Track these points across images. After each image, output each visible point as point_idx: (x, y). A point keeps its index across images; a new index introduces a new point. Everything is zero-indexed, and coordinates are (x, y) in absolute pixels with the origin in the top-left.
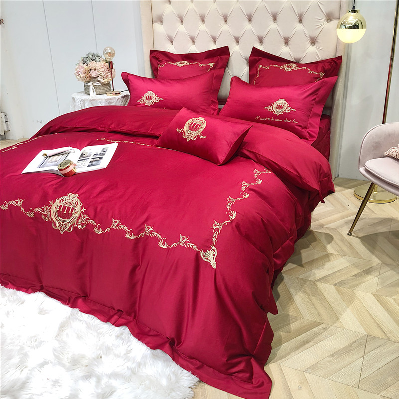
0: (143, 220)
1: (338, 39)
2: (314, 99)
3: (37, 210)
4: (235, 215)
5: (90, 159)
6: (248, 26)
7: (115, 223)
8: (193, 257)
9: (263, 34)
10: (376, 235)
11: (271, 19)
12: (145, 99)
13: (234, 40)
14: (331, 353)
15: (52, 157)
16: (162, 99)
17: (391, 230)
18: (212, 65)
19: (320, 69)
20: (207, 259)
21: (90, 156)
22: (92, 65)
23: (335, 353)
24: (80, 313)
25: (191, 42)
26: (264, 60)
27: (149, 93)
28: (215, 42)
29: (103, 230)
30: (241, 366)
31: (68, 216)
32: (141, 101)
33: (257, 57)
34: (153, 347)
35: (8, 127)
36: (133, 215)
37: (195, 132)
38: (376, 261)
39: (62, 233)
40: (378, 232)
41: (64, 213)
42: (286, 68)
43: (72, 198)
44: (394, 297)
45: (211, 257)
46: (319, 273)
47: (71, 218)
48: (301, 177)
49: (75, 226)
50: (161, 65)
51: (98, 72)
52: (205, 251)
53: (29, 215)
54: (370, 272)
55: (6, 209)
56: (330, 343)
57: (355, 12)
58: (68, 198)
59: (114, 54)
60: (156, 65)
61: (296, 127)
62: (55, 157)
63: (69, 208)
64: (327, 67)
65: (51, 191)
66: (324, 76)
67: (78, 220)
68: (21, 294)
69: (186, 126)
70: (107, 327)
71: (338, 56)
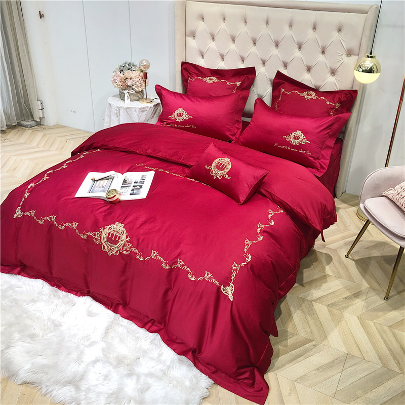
0: (177, 255)
1: (354, 77)
2: (328, 133)
3: (89, 233)
4: (250, 257)
5: (132, 188)
6: (275, 51)
7: (154, 254)
8: (215, 290)
9: (288, 60)
10: (370, 258)
11: (297, 47)
12: (176, 115)
13: (261, 62)
14: (317, 367)
15: (99, 181)
16: (191, 117)
17: (384, 255)
18: (238, 83)
19: (336, 99)
20: (226, 293)
21: (131, 183)
22: (128, 74)
23: (320, 367)
24: (121, 318)
25: (221, 58)
26: (287, 84)
27: (180, 110)
28: (243, 61)
29: (144, 258)
30: (247, 375)
31: (116, 242)
32: (172, 117)
33: (281, 80)
34: (180, 354)
35: (43, 114)
36: (168, 248)
37: (221, 172)
38: (365, 285)
39: (110, 255)
40: (372, 255)
41: (113, 240)
42: (306, 95)
43: (118, 228)
44: (375, 321)
45: (229, 291)
46: (316, 293)
47: (118, 244)
48: (307, 218)
49: (121, 251)
50: (191, 78)
51: (133, 81)
52: (225, 286)
53: (82, 237)
54: (359, 295)
55: (63, 228)
56: (317, 359)
57: (372, 57)
58: (116, 227)
59: (149, 66)
60: (187, 77)
61: (310, 158)
62: (102, 182)
63: (116, 236)
64: (343, 98)
65: (101, 219)
66: (339, 107)
67: (123, 247)
68: (72, 296)
69: (214, 164)
70: (143, 332)
71: (354, 89)
